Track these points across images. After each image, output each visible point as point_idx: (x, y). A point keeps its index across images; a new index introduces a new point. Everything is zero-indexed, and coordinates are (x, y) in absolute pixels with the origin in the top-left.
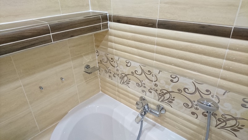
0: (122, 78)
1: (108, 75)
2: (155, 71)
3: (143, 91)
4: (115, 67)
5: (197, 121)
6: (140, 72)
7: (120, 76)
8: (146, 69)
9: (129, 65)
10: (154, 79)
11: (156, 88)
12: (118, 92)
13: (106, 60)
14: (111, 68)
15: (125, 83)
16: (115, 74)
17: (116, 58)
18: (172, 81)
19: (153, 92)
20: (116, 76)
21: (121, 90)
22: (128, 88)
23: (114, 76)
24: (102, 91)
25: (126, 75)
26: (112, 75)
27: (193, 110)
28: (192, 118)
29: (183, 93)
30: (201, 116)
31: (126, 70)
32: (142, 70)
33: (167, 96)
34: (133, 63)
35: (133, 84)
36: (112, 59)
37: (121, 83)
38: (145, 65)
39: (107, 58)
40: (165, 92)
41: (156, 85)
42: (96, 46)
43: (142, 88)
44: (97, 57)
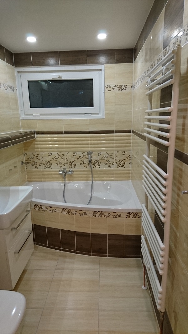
0: (46, 164)
1: (34, 167)
2: (66, 154)
3: (60, 167)
4: (40, 159)
5: (87, 169)
6: (57, 156)
7: (44, 164)
8: (61, 154)
9: (50, 155)
10: (66, 158)
11: (67, 162)
12: (43, 175)
13: (33, 157)
14: (37, 161)
15: (49, 167)
16: (40, 164)
17: (41, 153)
18: (74, 155)
19: (66, 164)
20: (41, 165)
21: (45, 173)
22: (51, 169)
23: (40, 166)
24: (28, 181)
25: (49, 162)
26: (37, 165)
27: (84, 165)
28: (85, 169)
29: (79, 159)
30: (87, 166)
31: (49, 159)
32: (59, 155)
33: (73, 164)
34: (53, 153)
35: (54, 165)
36: (38, 155)
37: (46, 168)
38: (60, 152)
39: (34, 155)
40: (71, 162)
41: (67, 160)
42: (24, 150)
43: (60, 165)
44: (24, 157)
